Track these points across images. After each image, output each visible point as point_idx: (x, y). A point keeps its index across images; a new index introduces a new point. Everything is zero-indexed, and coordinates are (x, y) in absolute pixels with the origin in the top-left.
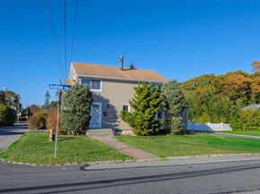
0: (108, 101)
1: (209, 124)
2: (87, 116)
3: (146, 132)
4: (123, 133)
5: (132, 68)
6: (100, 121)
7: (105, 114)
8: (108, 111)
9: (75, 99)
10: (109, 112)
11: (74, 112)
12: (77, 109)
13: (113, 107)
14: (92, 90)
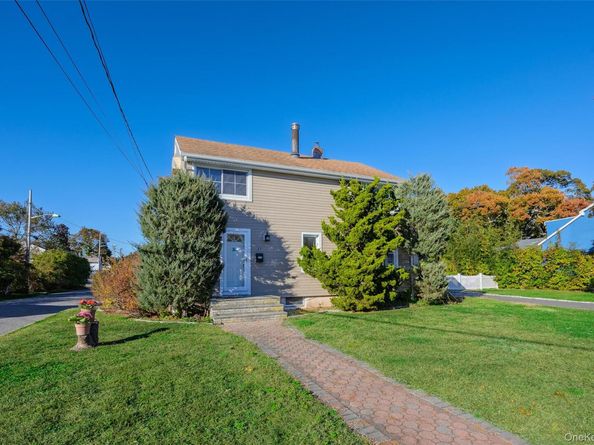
0: (266, 224)
1: (458, 277)
2: (209, 263)
3: (368, 300)
4: (305, 304)
5: (318, 155)
6: (246, 276)
7: (259, 258)
8: (268, 249)
9: (174, 214)
10: (268, 254)
11: (170, 251)
12: (180, 243)
13: (279, 240)
14: (224, 197)
